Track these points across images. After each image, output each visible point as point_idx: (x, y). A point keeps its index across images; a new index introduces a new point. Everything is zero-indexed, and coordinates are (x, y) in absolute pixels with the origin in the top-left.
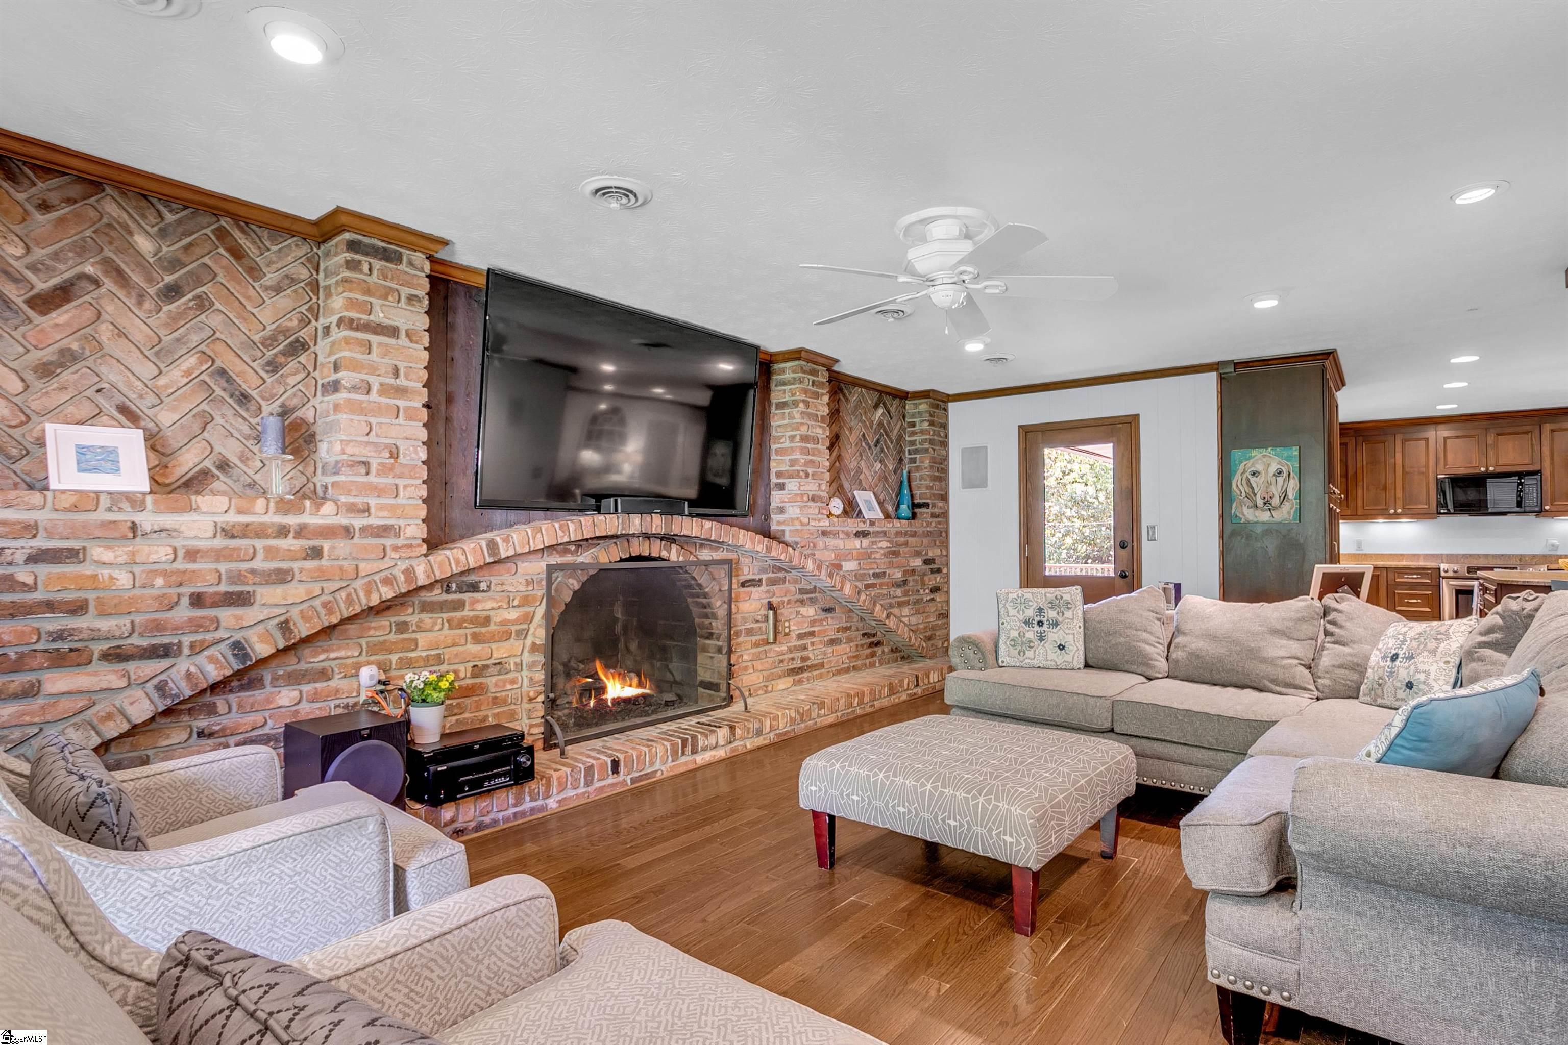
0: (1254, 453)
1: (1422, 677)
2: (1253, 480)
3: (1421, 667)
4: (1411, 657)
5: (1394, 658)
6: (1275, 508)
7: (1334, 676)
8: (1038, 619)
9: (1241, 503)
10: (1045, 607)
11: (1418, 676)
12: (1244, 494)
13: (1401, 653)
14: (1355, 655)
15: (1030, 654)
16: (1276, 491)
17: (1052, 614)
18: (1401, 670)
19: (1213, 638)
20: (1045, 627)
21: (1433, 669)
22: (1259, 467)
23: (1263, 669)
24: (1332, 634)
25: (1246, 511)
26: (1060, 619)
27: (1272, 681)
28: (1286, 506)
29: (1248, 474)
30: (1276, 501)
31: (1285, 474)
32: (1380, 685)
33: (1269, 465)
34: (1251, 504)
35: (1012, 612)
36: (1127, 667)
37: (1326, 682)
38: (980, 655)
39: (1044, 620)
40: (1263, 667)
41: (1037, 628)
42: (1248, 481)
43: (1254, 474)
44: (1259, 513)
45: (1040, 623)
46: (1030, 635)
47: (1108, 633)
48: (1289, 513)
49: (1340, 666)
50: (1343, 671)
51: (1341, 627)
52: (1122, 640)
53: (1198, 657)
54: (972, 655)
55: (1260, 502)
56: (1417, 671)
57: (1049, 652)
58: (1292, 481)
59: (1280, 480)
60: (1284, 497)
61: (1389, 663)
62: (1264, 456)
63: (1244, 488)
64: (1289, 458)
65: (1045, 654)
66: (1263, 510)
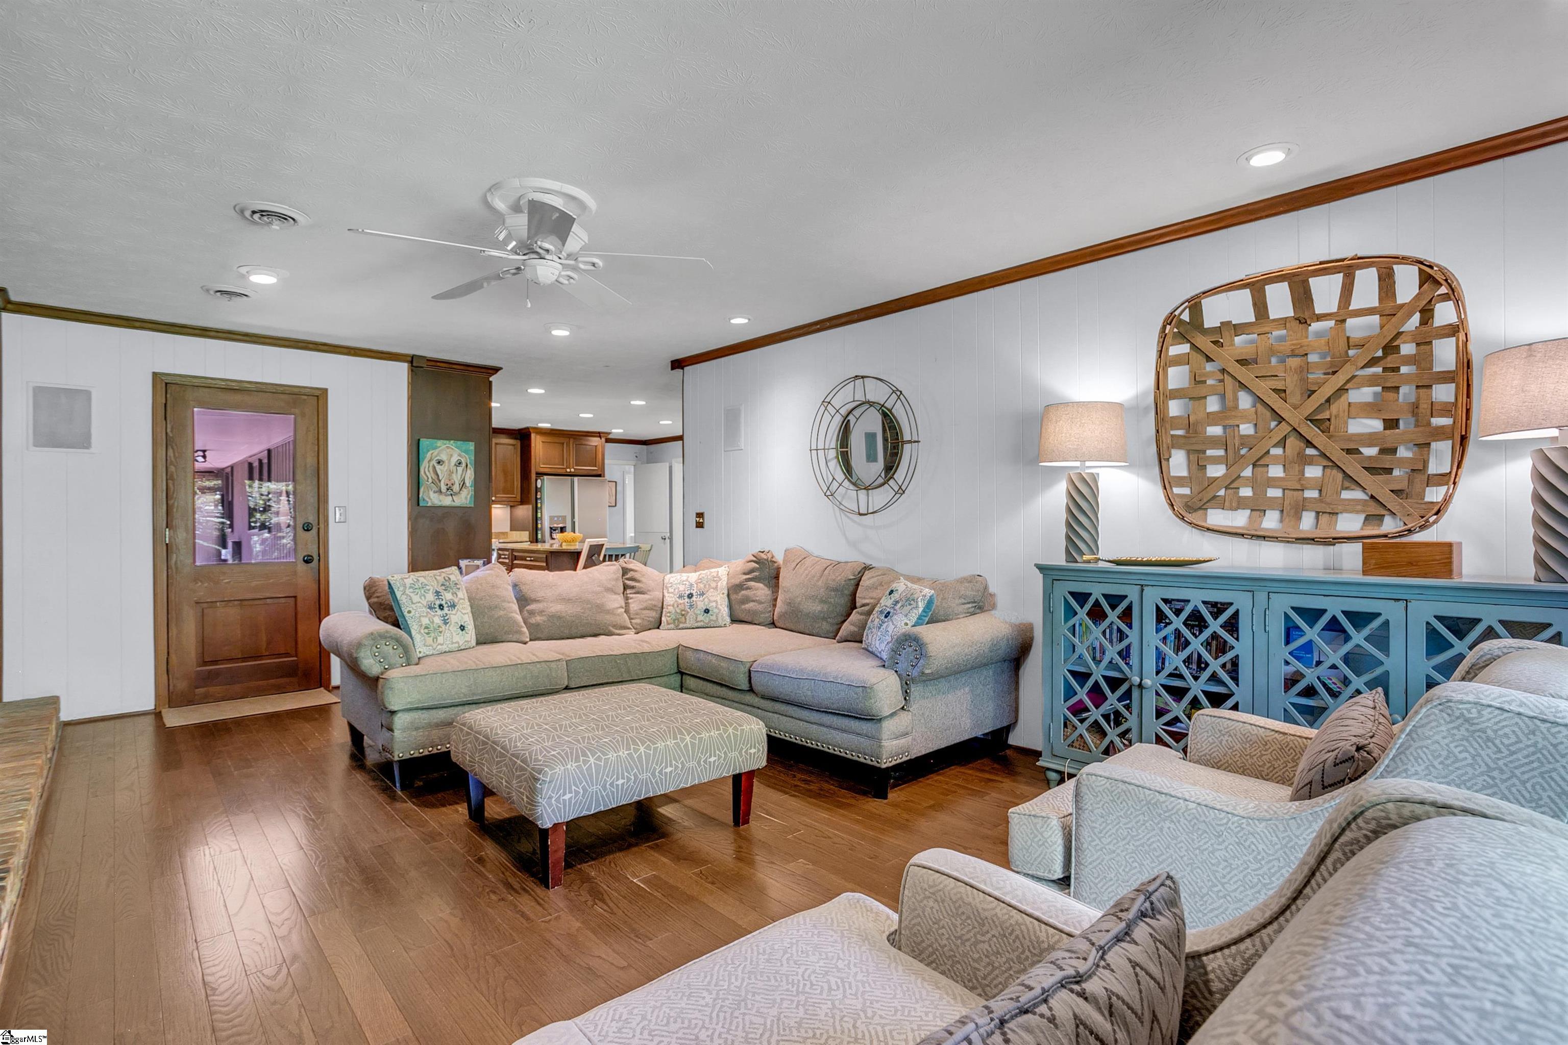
0: (439, 443)
1: (714, 604)
2: (438, 467)
3: (712, 599)
4: (702, 594)
5: (690, 596)
6: (456, 494)
7: (643, 616)
8: (438, 603)
9: (428, 488)
10: (440, 589)
11: (711, 604)
12: (430, 480)
13: (694, 592)
14: (653, 600)
15: (440, 640)
16: (457, 479)
17: (448, 596)
18: (699, 603)
19: (567, 600)
20: (446, 609)
21: (718, 599)
22: (443, 457)
23: (608, 618)
24: (633, 587)
25: (432, 494)
26: (456, 600)
27: (614, 626)
28: (464, 492)
29: (434, 462)
30: (456, 488)
31: (464, 465)
32: (683, 615)
33: (451, 456)
34: (437, 489)
35: (416, 598)
36: (504, 638)
37: (638, 621)
38: (400, 650)
39: (443, 603)
40: (607, 617)
41: (440, 612)
42: (434, 467)
43: (439, 463)
44: (442, 497)
45: (441, 607)
46: (437, 620)
47: (490, 608)
48: (466, 498)
49: (645, 609)
50: (647, 612)
51: (639, 581)
52: (502, 613)
53: (559, 618)
54: (391, 651)
55: (444, 488)
56: (710, 601)
57: (454, 634)
58: (469, 471)
59: (460, 469)
60: (463, 485)
61: (687, 600)
62: (448, 447)
63: (431, 475)
64: (466, 452)
65: (452, 638)
66: (446, 495)
